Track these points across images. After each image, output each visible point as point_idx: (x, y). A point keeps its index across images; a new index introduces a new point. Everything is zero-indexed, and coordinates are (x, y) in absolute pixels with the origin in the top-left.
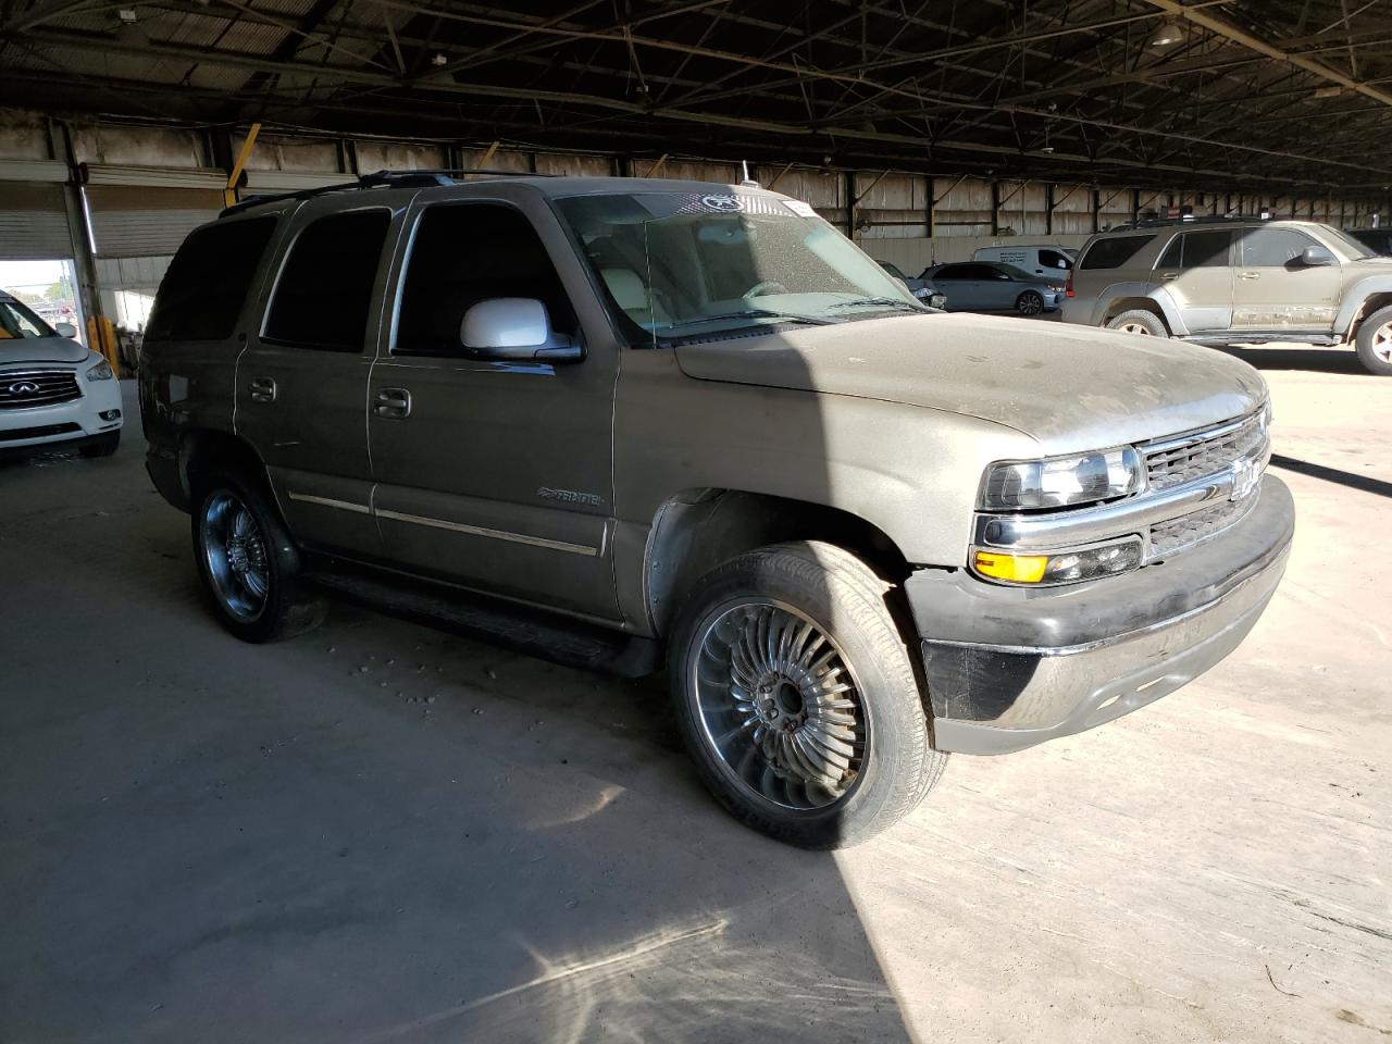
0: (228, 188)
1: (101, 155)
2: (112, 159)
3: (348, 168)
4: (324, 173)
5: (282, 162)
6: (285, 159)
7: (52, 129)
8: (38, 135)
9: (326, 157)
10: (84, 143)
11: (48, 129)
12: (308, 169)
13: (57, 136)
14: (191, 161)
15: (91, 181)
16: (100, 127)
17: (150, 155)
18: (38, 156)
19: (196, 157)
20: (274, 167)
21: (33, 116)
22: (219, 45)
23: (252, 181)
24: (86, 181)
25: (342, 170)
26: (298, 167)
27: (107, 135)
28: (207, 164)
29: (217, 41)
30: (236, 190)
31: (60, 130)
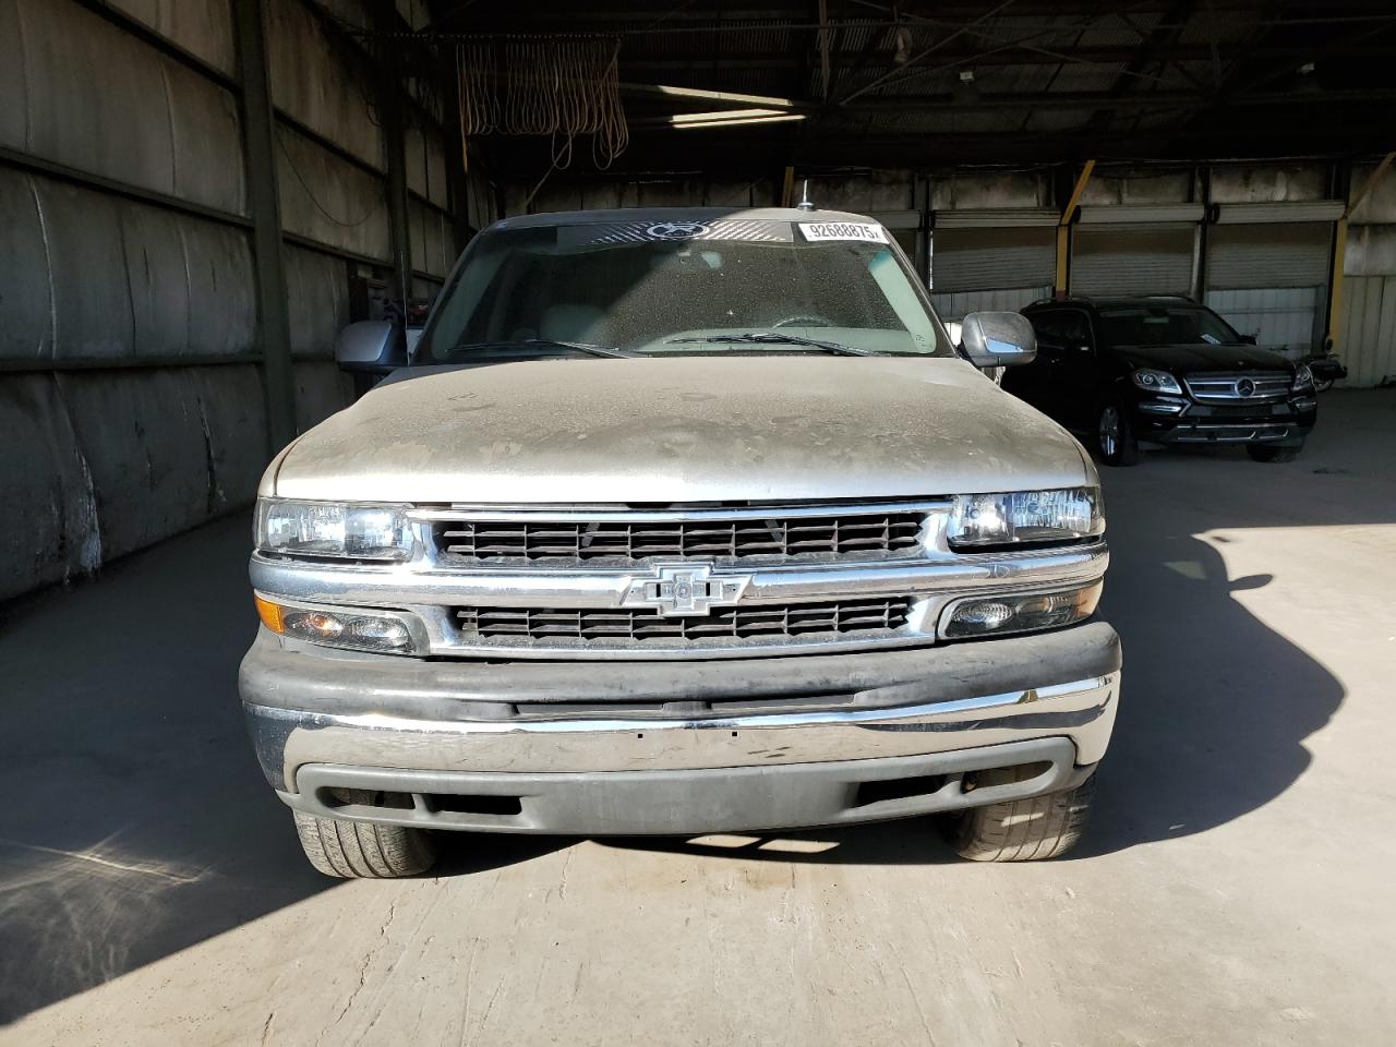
0: (1060, 225)
1: (953, 203)
2: (961, 205)
3: (1198, 196)
4: (1168, 205)
5: (1125, 196)
6: (1129, 193)
7: (916, 182)
8: (906, 188)
9: (1174, 188)
10: (941, 193)
11: (913, 184)
12: (1152, 200)
13: (920, 189)
14: (1031, 202)
15: (937, 225)
16: (957, 178)
17: (996, 199)
18: (902, 207)
19: (1038, 198)
20: (1115, 201)
21: (904, 174)
22: (1051, 89)
23: (1085, 217)
24: (933, 228)
25: (1190, 200)
26: (1141, 200)
27: (961, 184)
28: (1047, 203)
29: (1049, 86)
30: (1069, 226)
31: (923, 184)
